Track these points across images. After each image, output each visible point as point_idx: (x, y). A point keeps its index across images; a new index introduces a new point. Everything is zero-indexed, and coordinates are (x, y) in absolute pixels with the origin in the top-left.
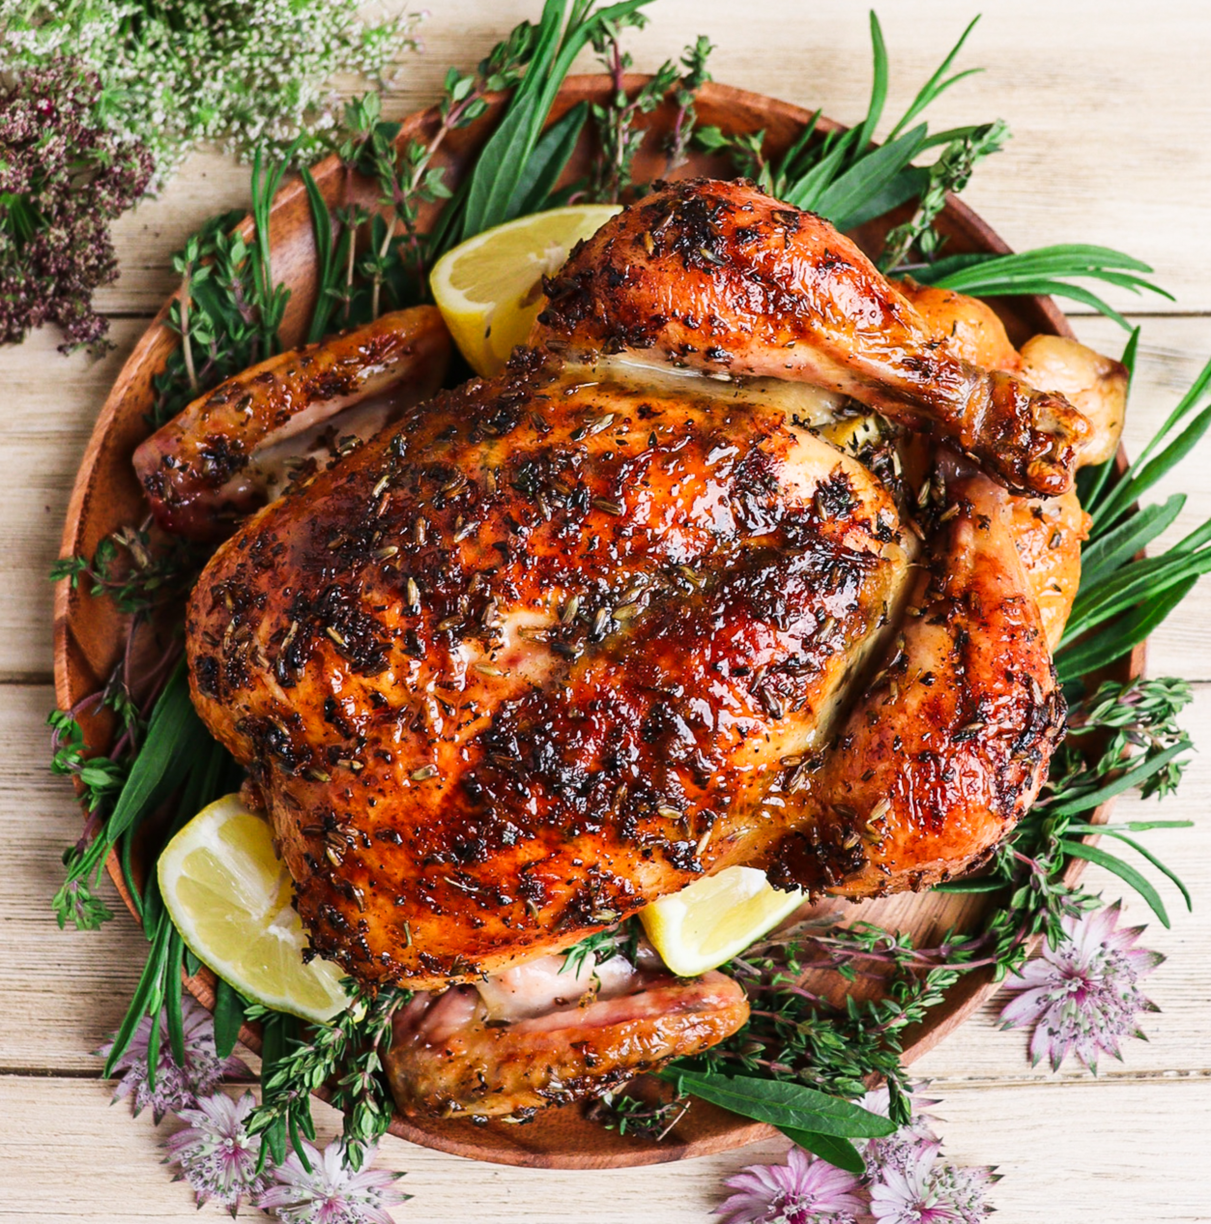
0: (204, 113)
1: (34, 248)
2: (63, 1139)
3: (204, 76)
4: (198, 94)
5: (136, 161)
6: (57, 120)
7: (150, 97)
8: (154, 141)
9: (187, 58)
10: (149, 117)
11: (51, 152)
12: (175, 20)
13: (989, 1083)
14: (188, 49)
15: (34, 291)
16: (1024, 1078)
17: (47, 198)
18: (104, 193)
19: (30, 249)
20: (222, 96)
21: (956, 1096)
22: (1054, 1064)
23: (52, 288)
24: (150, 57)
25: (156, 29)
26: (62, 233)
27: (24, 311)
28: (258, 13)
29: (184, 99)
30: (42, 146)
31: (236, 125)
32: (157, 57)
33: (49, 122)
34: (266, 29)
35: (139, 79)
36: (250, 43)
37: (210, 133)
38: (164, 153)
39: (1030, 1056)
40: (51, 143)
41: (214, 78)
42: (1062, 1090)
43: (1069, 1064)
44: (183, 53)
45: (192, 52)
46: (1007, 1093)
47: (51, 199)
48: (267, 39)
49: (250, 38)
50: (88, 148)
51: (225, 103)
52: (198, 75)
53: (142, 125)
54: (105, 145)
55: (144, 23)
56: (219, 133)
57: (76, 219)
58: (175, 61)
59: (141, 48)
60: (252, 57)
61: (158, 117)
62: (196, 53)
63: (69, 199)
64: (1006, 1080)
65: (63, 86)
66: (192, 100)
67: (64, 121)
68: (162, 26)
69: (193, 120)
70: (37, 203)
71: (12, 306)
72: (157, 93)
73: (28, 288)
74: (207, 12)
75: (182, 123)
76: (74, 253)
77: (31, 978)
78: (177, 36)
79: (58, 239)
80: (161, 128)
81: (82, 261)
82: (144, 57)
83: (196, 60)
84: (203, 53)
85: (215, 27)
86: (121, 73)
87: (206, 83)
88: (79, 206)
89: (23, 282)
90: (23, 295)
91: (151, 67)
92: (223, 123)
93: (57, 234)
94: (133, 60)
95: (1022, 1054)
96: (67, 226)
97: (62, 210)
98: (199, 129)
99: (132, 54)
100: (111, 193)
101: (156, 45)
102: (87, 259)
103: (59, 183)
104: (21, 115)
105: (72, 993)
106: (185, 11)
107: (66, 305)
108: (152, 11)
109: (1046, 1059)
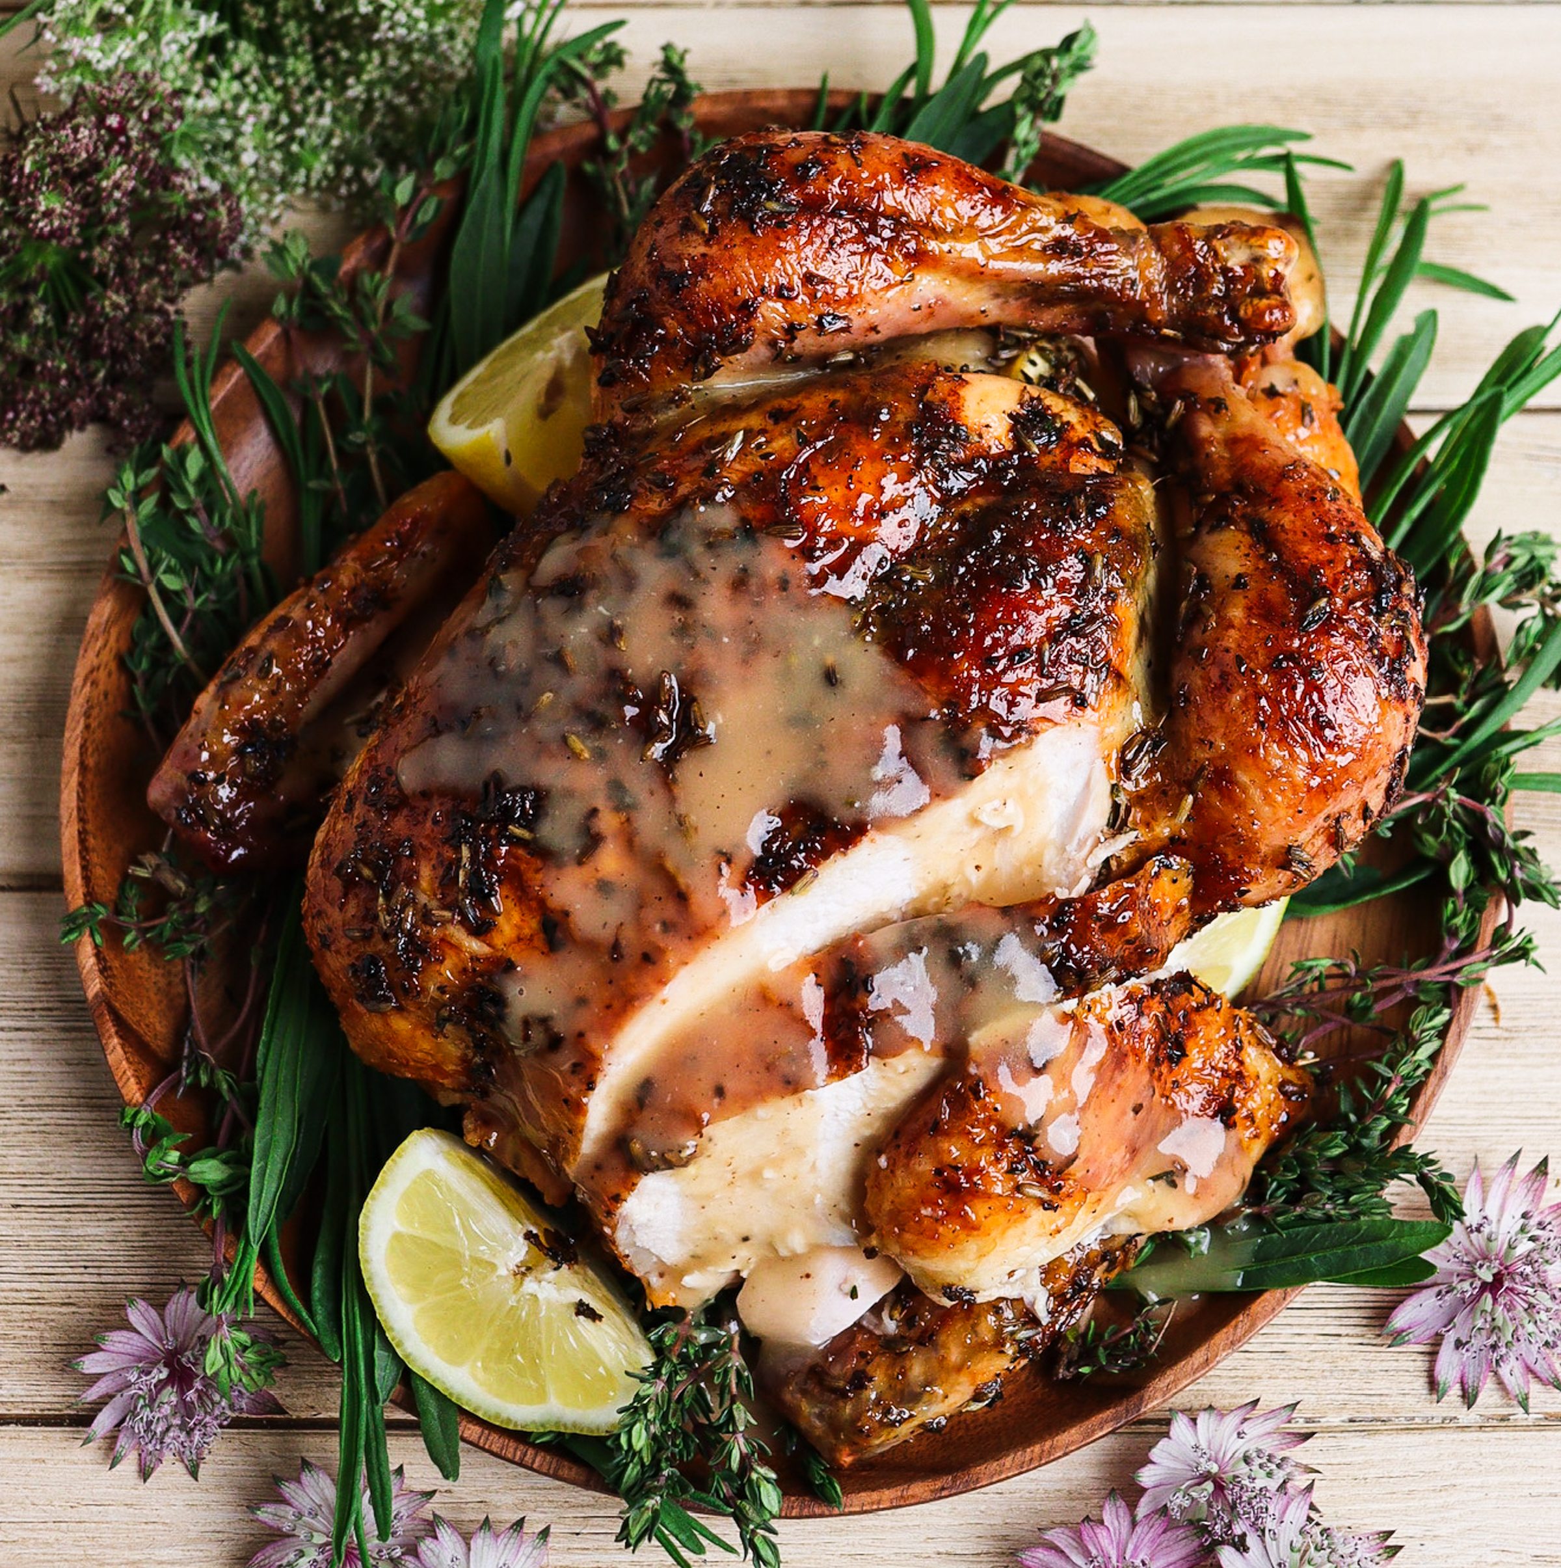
0: (306, 155)
1: (82, 321)
2: (84, 1513)
3: (306, 111)
4: (300, 132)
5: (223, 210)
6: (126, 147)
7: (238, 133)
8: (242, 187)
9: (283, 89)
10: (235, 160)
11: (117, 186)
12: (269, 41)
13: (1379, 1426)
14: (285, 77)
15: (77, 379)
16: (1427, 1420)
17: (101, 255)
18: (179, 249)
19: (76, 322)
20: (330, 135)
21: (1333, 1442)
22: (1469, 1398)
23: (101, 374)
24: (236, 87)
25: (245, 53)
26: (121, 300)
27: (63, 405)
28: (384, 26)
29: (280, 138)
30: (108, 177)
31: (348, 171)
32: (245, 86)
33: (116, 148)
34: (390, 47)
35: (222, 112)
36: (369, 67)
37: (313, 183)
38: (254, 205)
39: (1433, 1384)
40: (118, 173)
41: (320, 112)
42: (1482, 1435)
43: (1488, 1397)
44: (279, 82)
45: (291, 81)
46: (1405, 1438)
47: (107, 256)
48: (393, 61)
49: (369, 60)
50: (160, 190)
51: (336, 142)
52: (298, 108)
53: (226, 168)
54: (182, 186)
55: (230, 45)
56: (325, 183)
57: (139, 284)
58: (269, 91)
59: (225, 75)
60: (370, 86)
61: (248, 158)
62: (297, 83)
63: (133, 256)
64: (1404, 1423)
65: (136, 103)
66: (292, 139)
67: (136, 148)
68: (252, 49)
69: (293, 163)
70: (90, 261)
71: (48, 397)
72: (247, 128)
73: (70, 373)
74: (311, 32)
75: (277, 167)
76: (135, 327)
77: (45, 1287)
78: (272, 60)
79: (116, 306)
80: (251, 172)
81: (144, 337)
82: (228, 87)
83: (296, 92)
84: (305, 82)
85: (322, 50)
86: (200, 105)
87: (310, 119)
88: (143, 266)
89: (64, 366)
90: (63, 382)
91: (237, 99)
92: (330, 169)
93: (115, 300)
94: (215, 91)
95: (1421, 1383)
96: (128, 290)
97: (122, 269)
98: (301, 176)
99: (214, 82)
100: (187, 250)
101: (244, 72)
102: (151, 335)
103: (119, 237)
104: (84, 133)
105: (101, 1306)
106: (284, 30)
107: (120, 396)
108: (238, 30)
109: (1456, 1390)
